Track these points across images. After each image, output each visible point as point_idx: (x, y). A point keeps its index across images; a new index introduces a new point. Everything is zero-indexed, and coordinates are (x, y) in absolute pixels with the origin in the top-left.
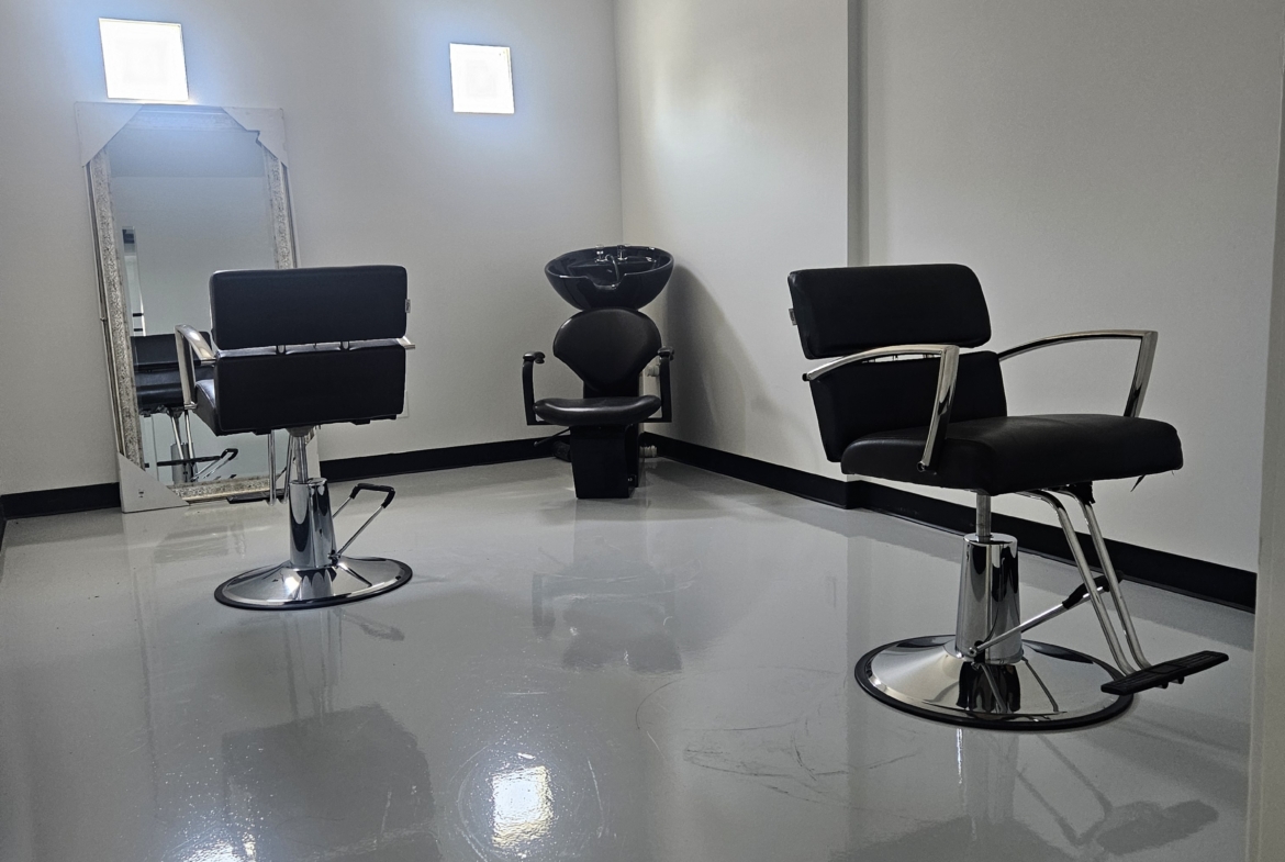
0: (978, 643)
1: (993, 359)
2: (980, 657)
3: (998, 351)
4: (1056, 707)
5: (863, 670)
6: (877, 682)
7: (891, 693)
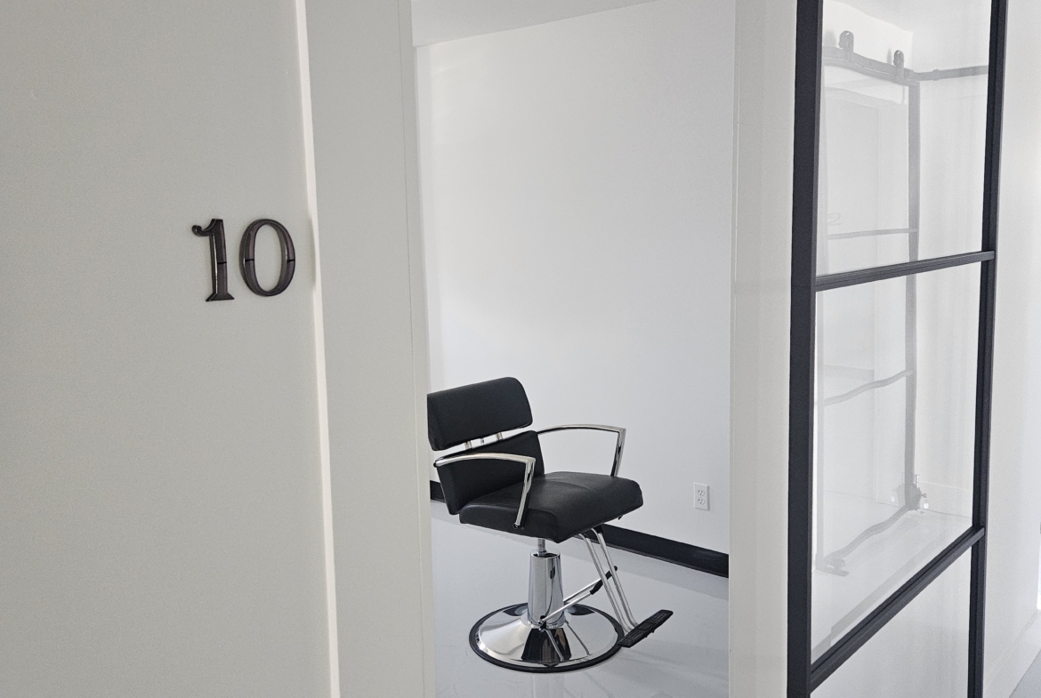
0: (542, 617)
1: (534, 435)
2: (544, 626)
3: (537, 430)
4: (588, 653)
5: (473, 639)
6: (482, 647)
7: (491, 654)
